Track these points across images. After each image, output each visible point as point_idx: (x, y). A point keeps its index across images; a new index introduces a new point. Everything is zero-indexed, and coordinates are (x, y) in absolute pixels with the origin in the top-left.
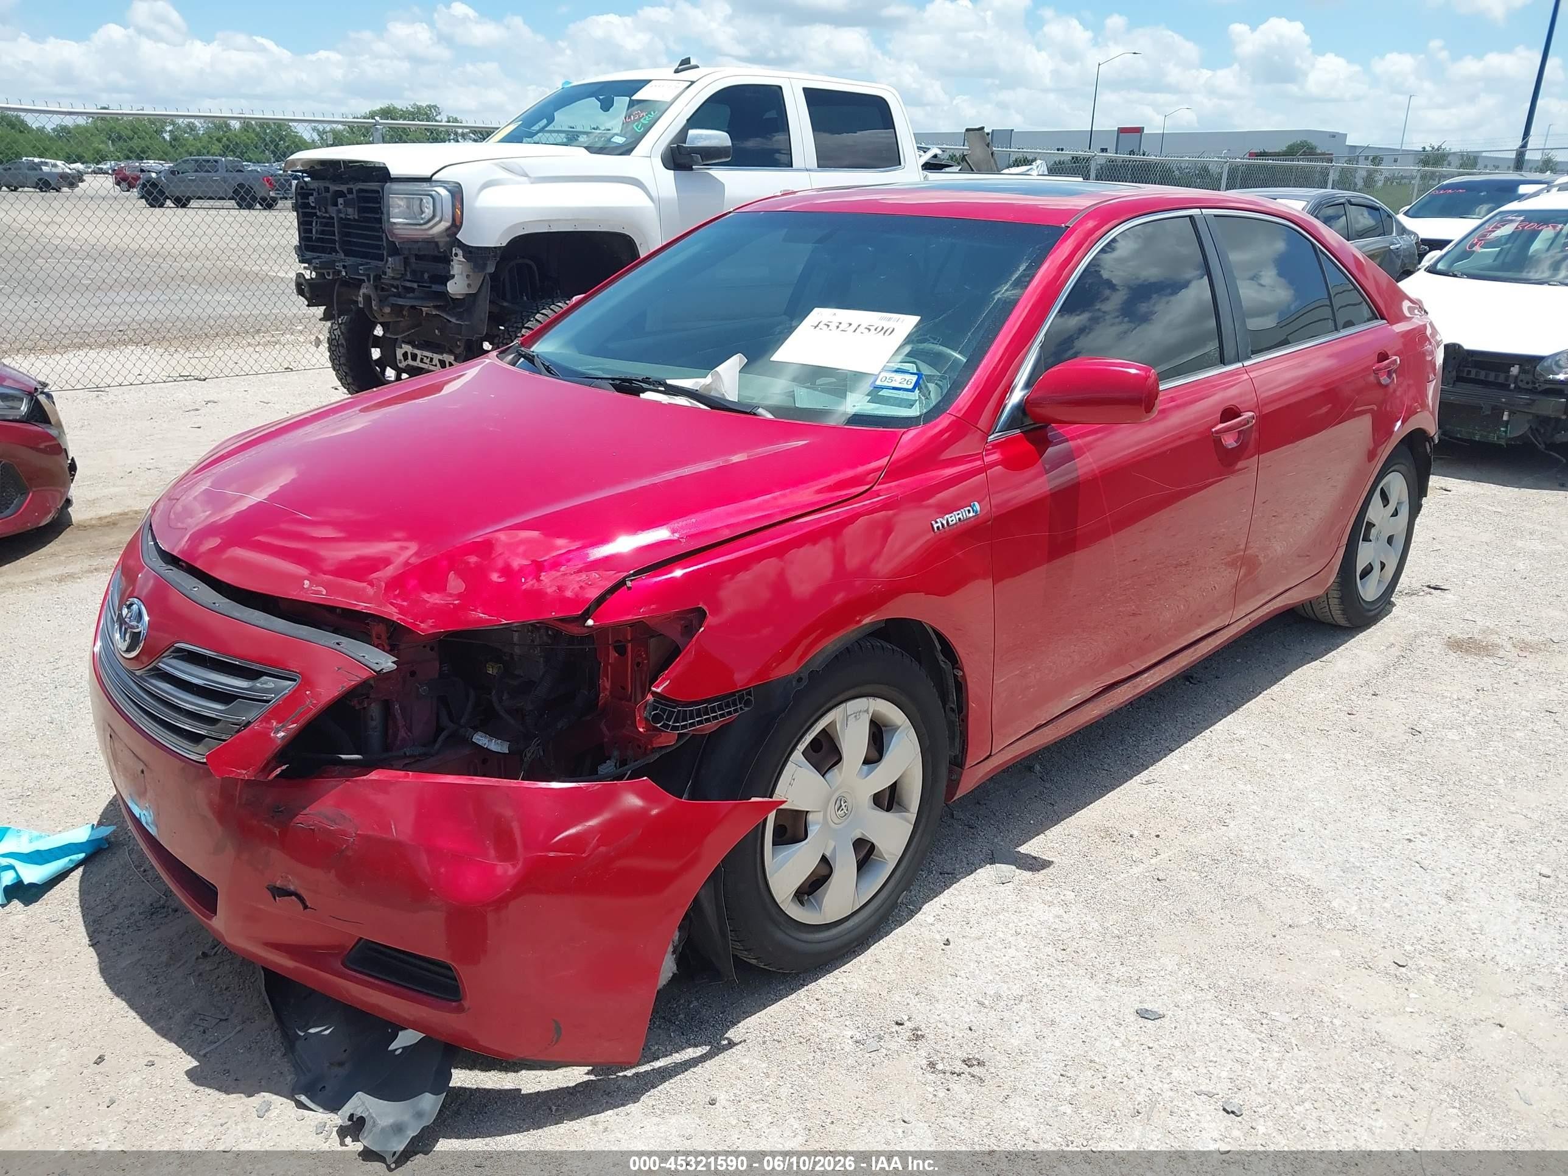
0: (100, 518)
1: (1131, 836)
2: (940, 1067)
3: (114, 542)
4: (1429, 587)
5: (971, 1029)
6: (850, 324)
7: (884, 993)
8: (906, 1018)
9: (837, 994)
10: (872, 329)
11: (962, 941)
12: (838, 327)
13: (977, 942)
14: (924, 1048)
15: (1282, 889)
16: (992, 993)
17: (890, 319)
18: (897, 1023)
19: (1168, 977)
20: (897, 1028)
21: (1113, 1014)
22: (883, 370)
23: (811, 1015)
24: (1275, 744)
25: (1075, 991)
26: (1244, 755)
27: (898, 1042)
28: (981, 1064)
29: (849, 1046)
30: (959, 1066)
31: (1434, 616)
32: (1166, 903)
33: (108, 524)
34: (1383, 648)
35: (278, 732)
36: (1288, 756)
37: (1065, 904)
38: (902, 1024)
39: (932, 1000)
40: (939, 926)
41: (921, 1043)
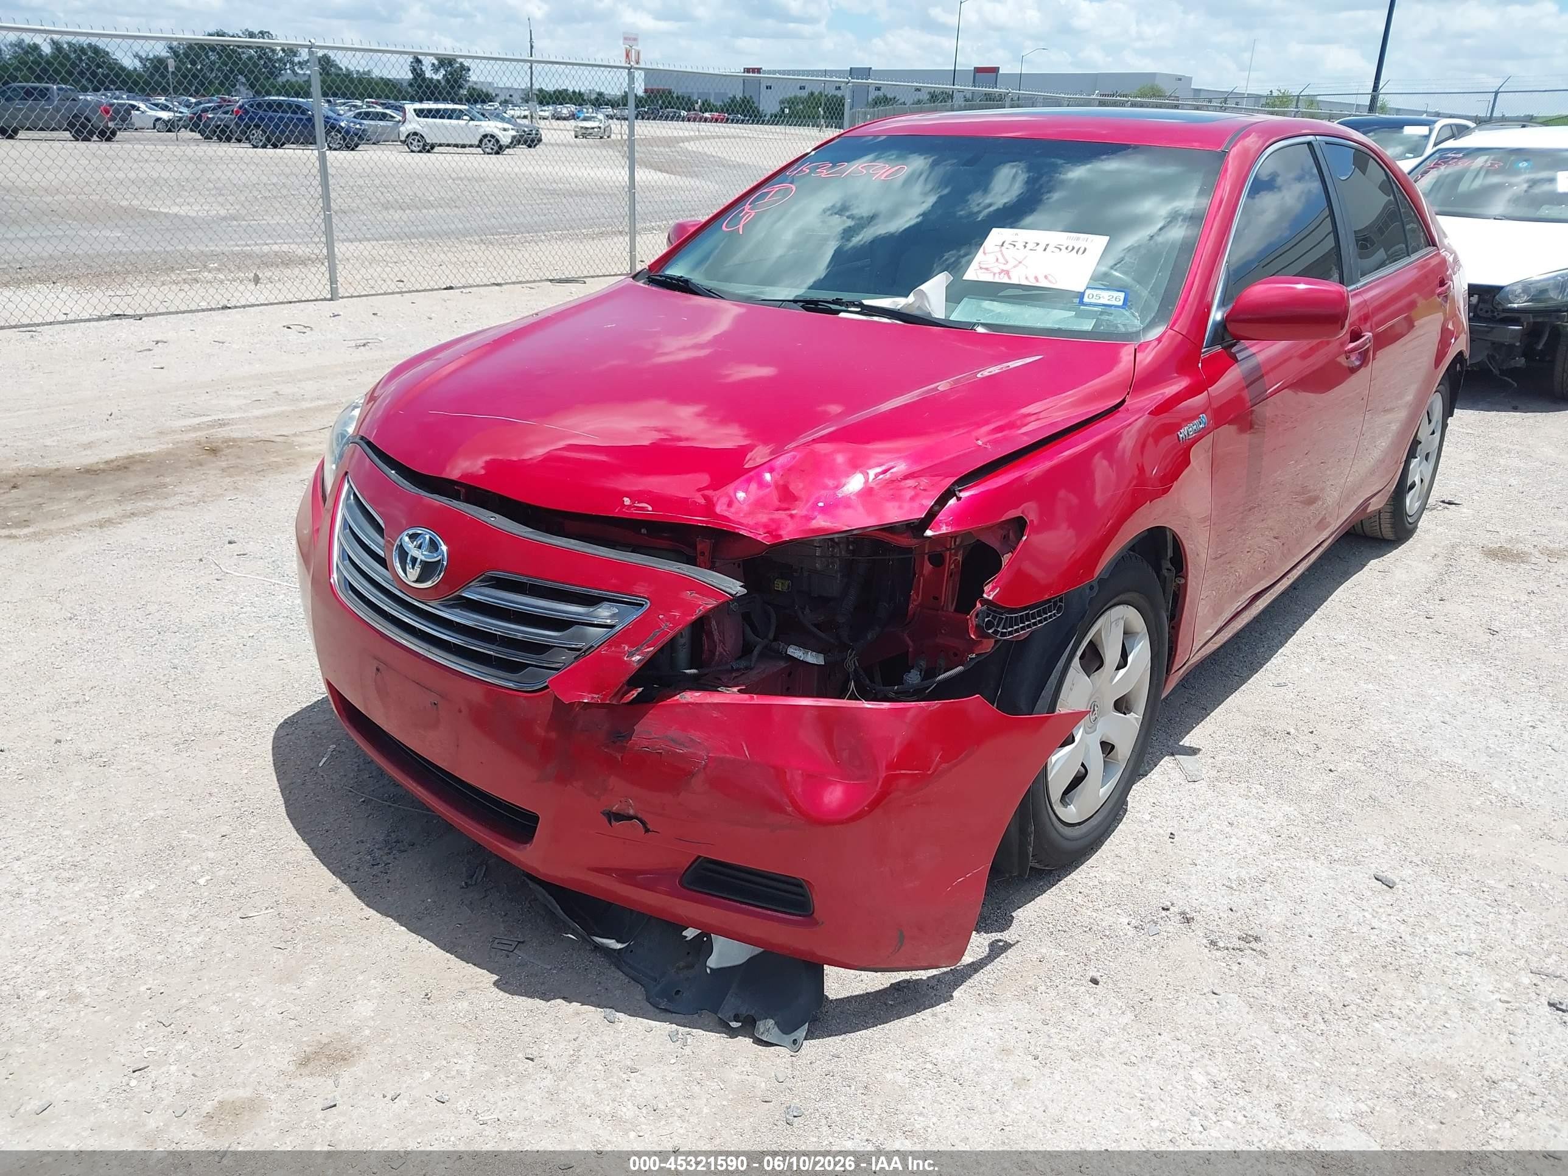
0: (106, 462)
1: (1288, 733)
2: (1221, 944)
3: (135, 486)
4: (1443, 502)
5: (1231, 910)
6: (1038, 244)
7: (1138, 884)
8: (1169, 904)
9: (1095, 887)
10: (1063, 248)
11: (1185, 834)
12: (1025, 247)
13: (1199, 834)
14: (1199, 930)
15: (1445, 774)
16: (1235, 877)
17: (1078, 239)
18: (1163, 909)
19: (1382, 855)
20: (1164, 913)
21: (1350, 890)
22: (1087, 288)
23: (1081, 906)
24: (1375, 646)
25: (1306, 871)
26: (1353, 657)
27: (1174, 925)
28: (1257, 939)
29: (1131, 932)
30: (1238, 944)
31: (1460, 528)
32: (1347, 791)
33: (119, 468)
34: (1428, 558)
35: (633, 655)
36: (1391, 657)
37: (1259, 797)
38: (1168, 909)
39: (1185, 887)
40: (1156, 821)
41: (1193, 925)
